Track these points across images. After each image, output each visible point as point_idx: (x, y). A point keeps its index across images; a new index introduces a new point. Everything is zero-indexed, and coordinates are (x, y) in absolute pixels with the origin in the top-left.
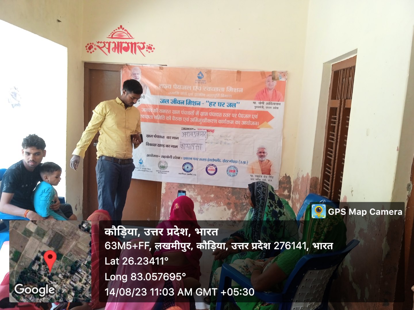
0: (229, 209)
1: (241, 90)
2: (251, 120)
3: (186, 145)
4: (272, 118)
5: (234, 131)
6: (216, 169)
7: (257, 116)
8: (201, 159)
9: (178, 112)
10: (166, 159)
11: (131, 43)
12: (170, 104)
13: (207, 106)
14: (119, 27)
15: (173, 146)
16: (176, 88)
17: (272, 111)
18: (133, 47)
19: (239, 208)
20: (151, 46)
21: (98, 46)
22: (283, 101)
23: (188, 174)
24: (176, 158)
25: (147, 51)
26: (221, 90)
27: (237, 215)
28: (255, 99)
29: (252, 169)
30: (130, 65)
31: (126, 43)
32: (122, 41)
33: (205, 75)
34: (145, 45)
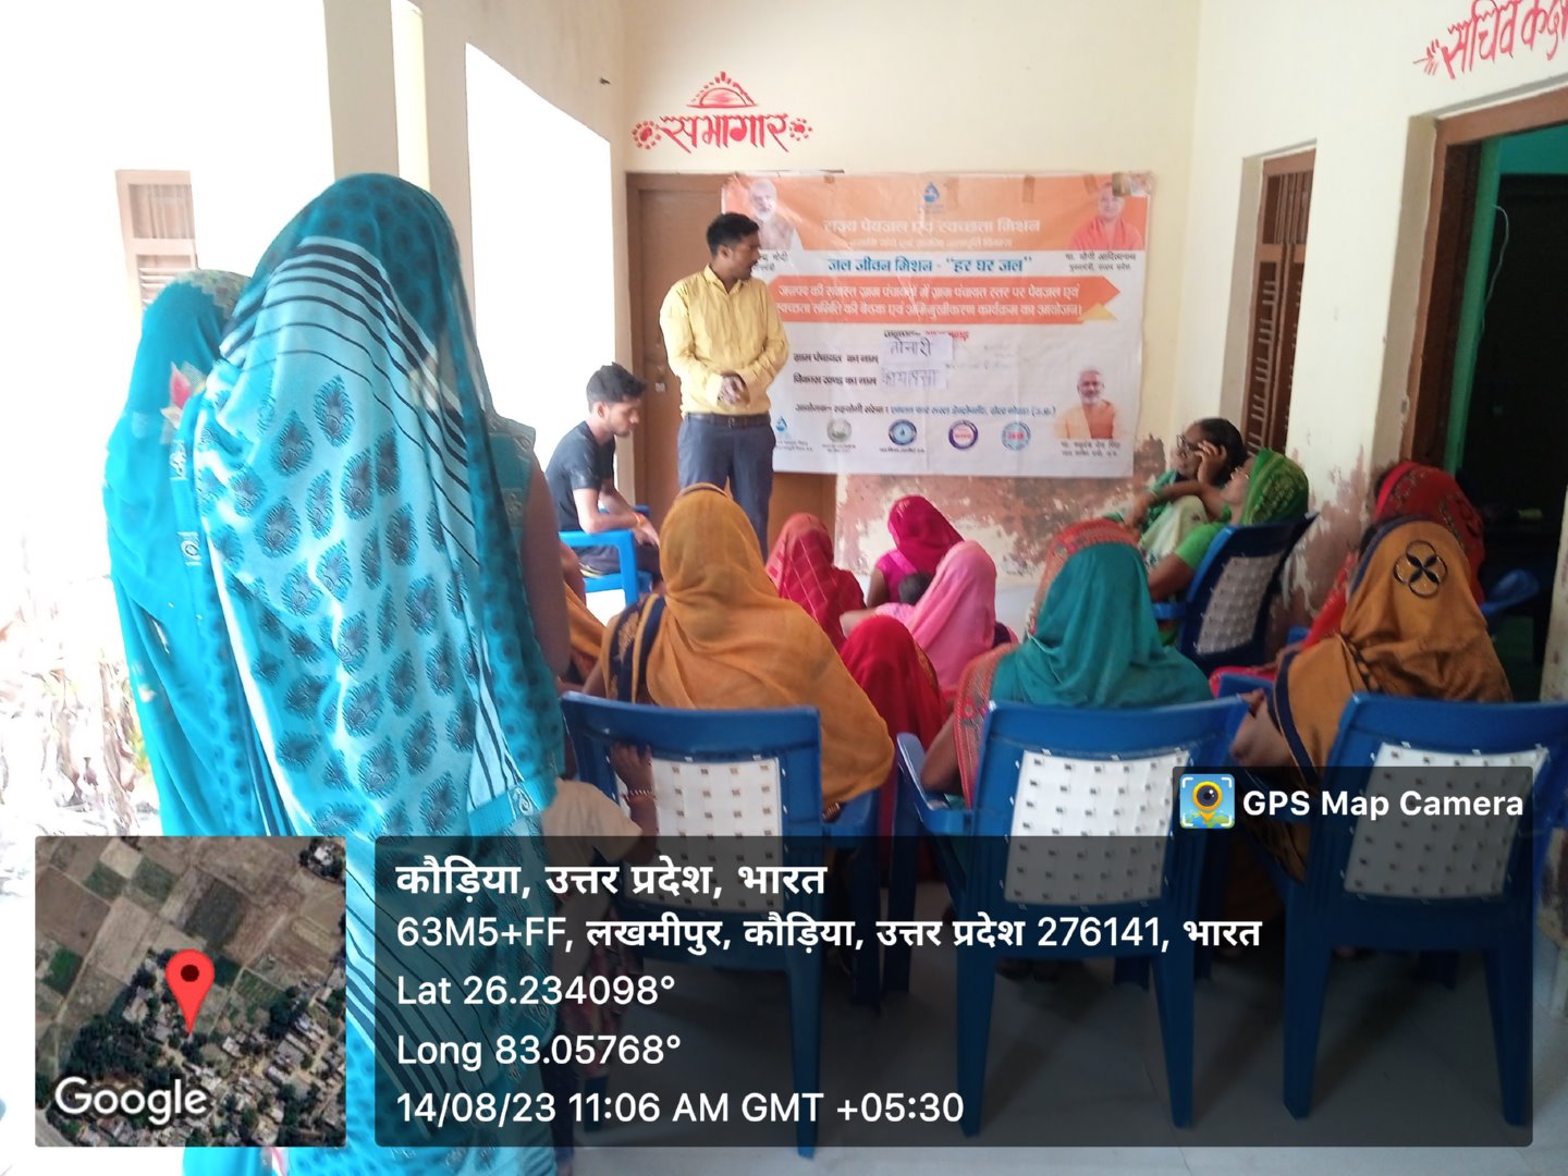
0: (1009, 532)
1: (1036, 226)
2: (1062, 300)
3: (897, 376)
4: (1114, 292)
5: (1018, 332)
6: (976, 433)
7: (1077, 290)
8: (935, 410)
9: (876, 292)
10: (848, 416)
11: (753, 119)
12: (853, 273)
13: (947, 271)
14: (719, 76)
15: (864, 381)
16: (868, 229)
17: (1113, 277)
18: (754, 128)
19: (1034, 529)
20: (802, 123)
21: (667, 131)
22: (1141, 247)
23: (904, 451)
24: (871, 409)
25: (792, 136)
26: (983, 229)
27: (1029, 547)
28: (1071, 248)
29: (1067, 427)
30: (748, 174)
31: (739, 117)
32: (728, 112)
33: (942, 190)
34: (786, 120)
